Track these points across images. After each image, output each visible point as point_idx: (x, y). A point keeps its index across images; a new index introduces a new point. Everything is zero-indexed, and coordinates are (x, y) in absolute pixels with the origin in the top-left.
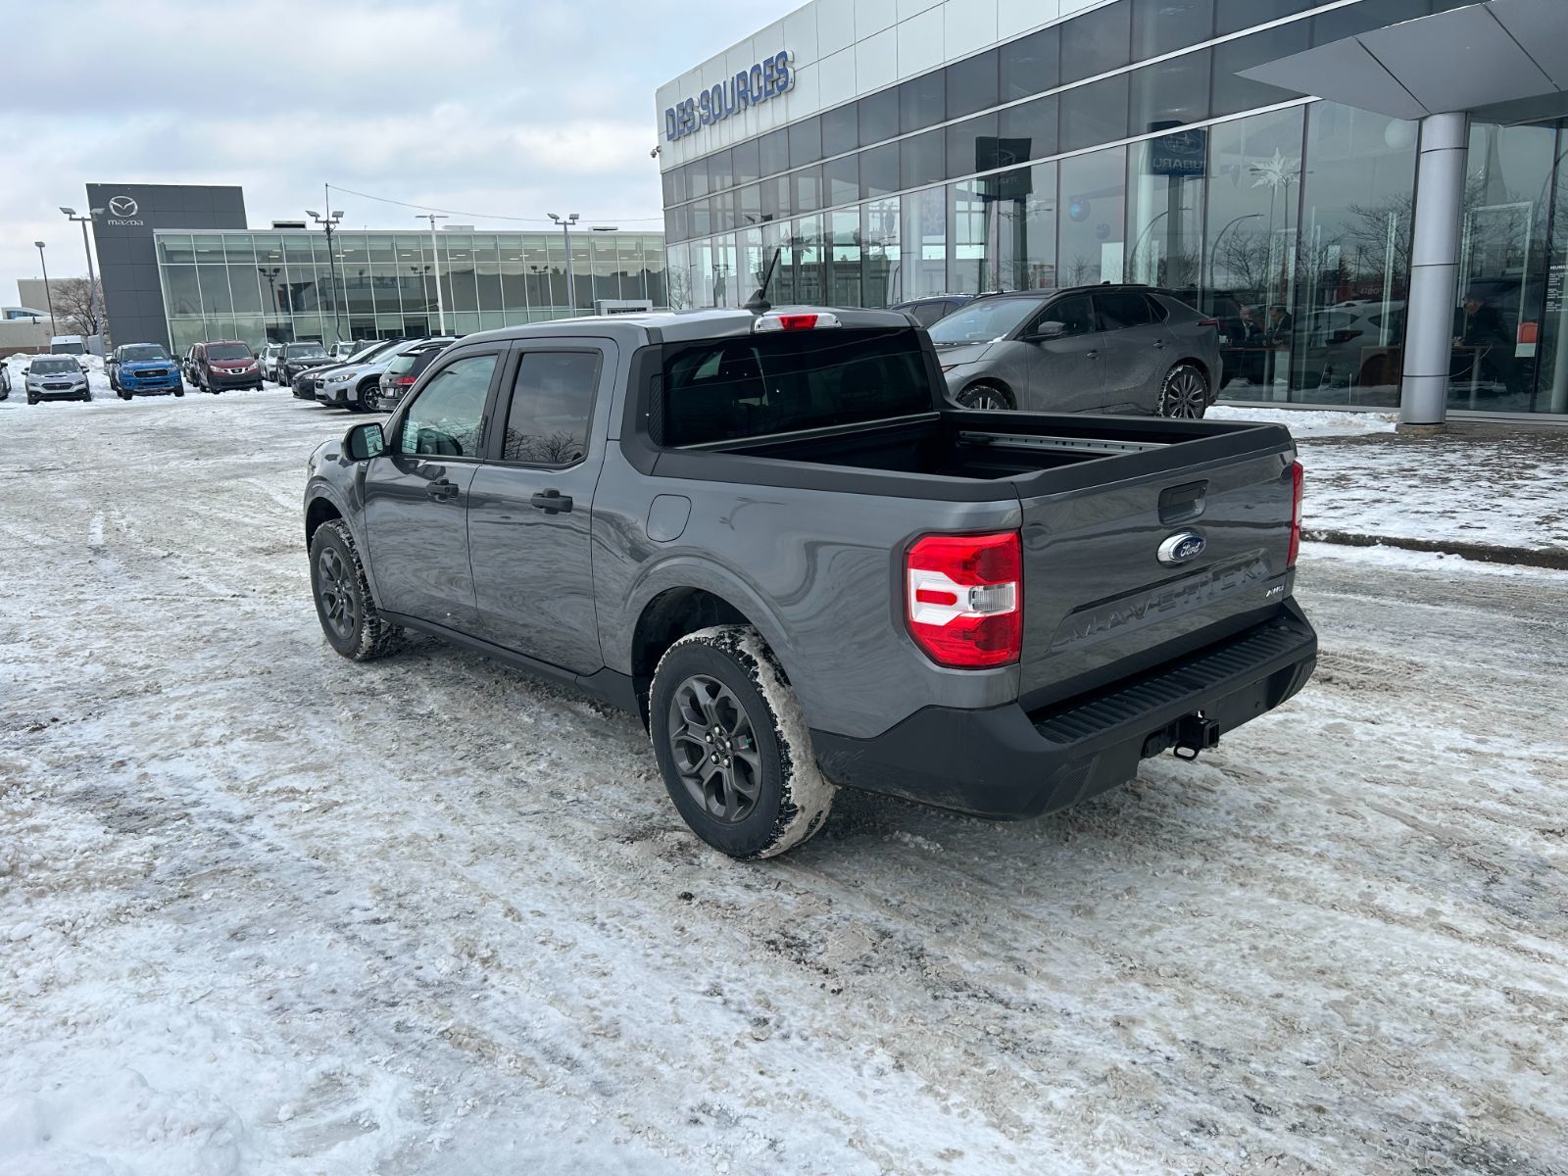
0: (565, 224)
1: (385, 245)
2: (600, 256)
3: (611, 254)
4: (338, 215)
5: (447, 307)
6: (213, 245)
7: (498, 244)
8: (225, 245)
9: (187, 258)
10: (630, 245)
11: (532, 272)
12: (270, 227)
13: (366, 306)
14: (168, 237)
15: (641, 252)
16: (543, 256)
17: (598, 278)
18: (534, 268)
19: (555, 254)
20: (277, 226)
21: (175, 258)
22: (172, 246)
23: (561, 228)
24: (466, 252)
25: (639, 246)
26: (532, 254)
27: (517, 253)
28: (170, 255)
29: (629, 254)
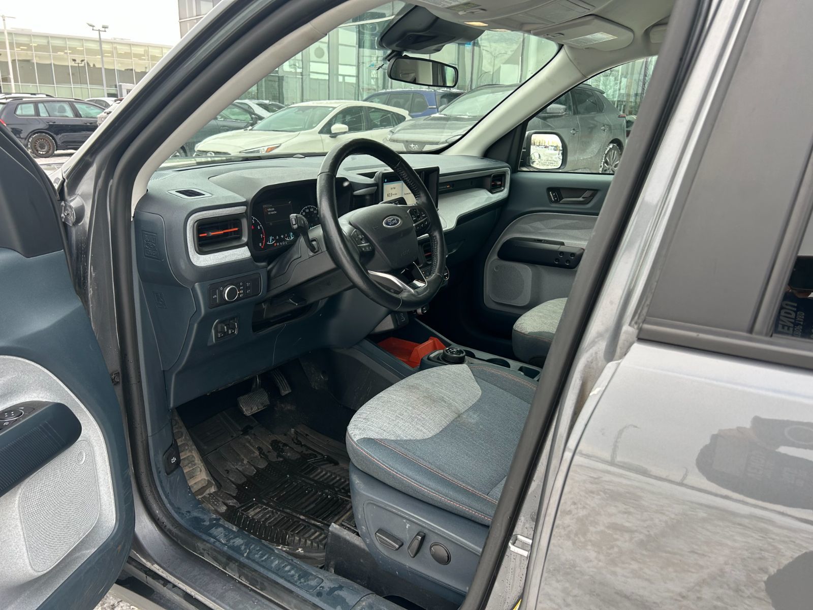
0: (98, 32)
2: (120, 56)
3: (128, 55)
5: (16, 81)
7: (48, 43)
10: (140, 50)
11: (73, 64)
15: (148, 55)
16: (81, 52)
17: (119, 71)
18: (74, 60)
19: (90, 52)
24: (28, 45)
25: (147, 52)
26: (74, 50)
27: (62, 49)
29: (138, 56)
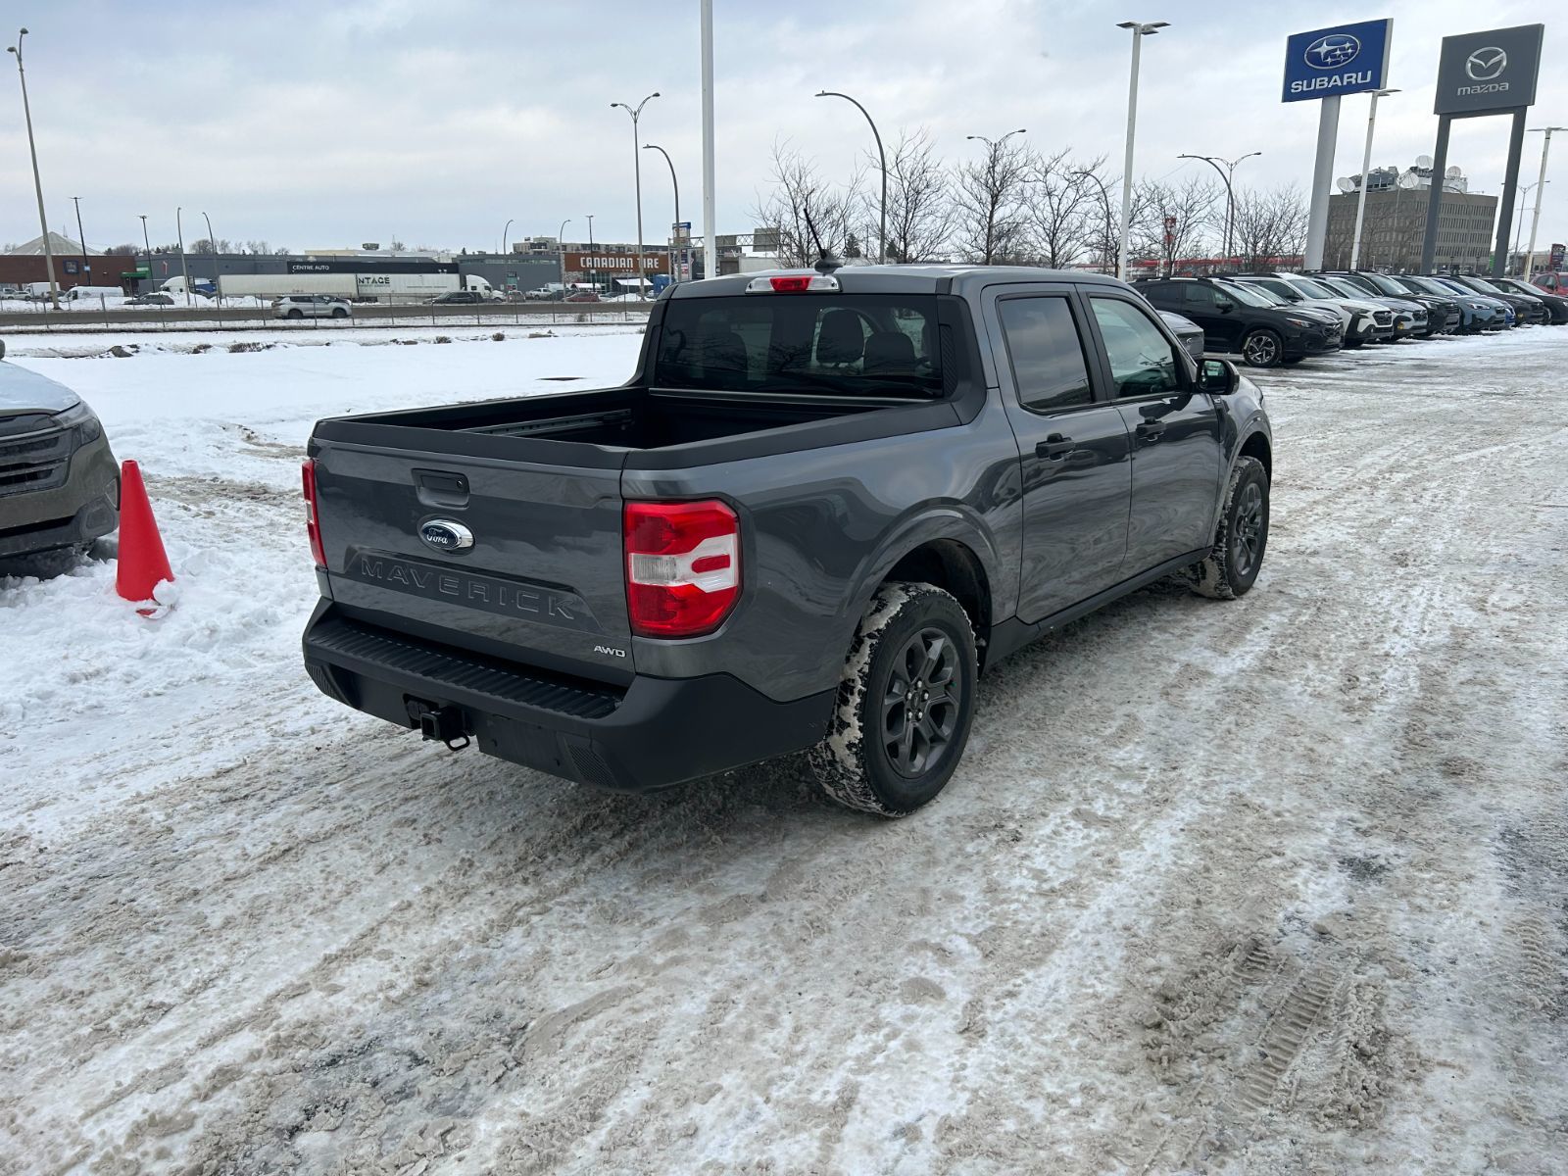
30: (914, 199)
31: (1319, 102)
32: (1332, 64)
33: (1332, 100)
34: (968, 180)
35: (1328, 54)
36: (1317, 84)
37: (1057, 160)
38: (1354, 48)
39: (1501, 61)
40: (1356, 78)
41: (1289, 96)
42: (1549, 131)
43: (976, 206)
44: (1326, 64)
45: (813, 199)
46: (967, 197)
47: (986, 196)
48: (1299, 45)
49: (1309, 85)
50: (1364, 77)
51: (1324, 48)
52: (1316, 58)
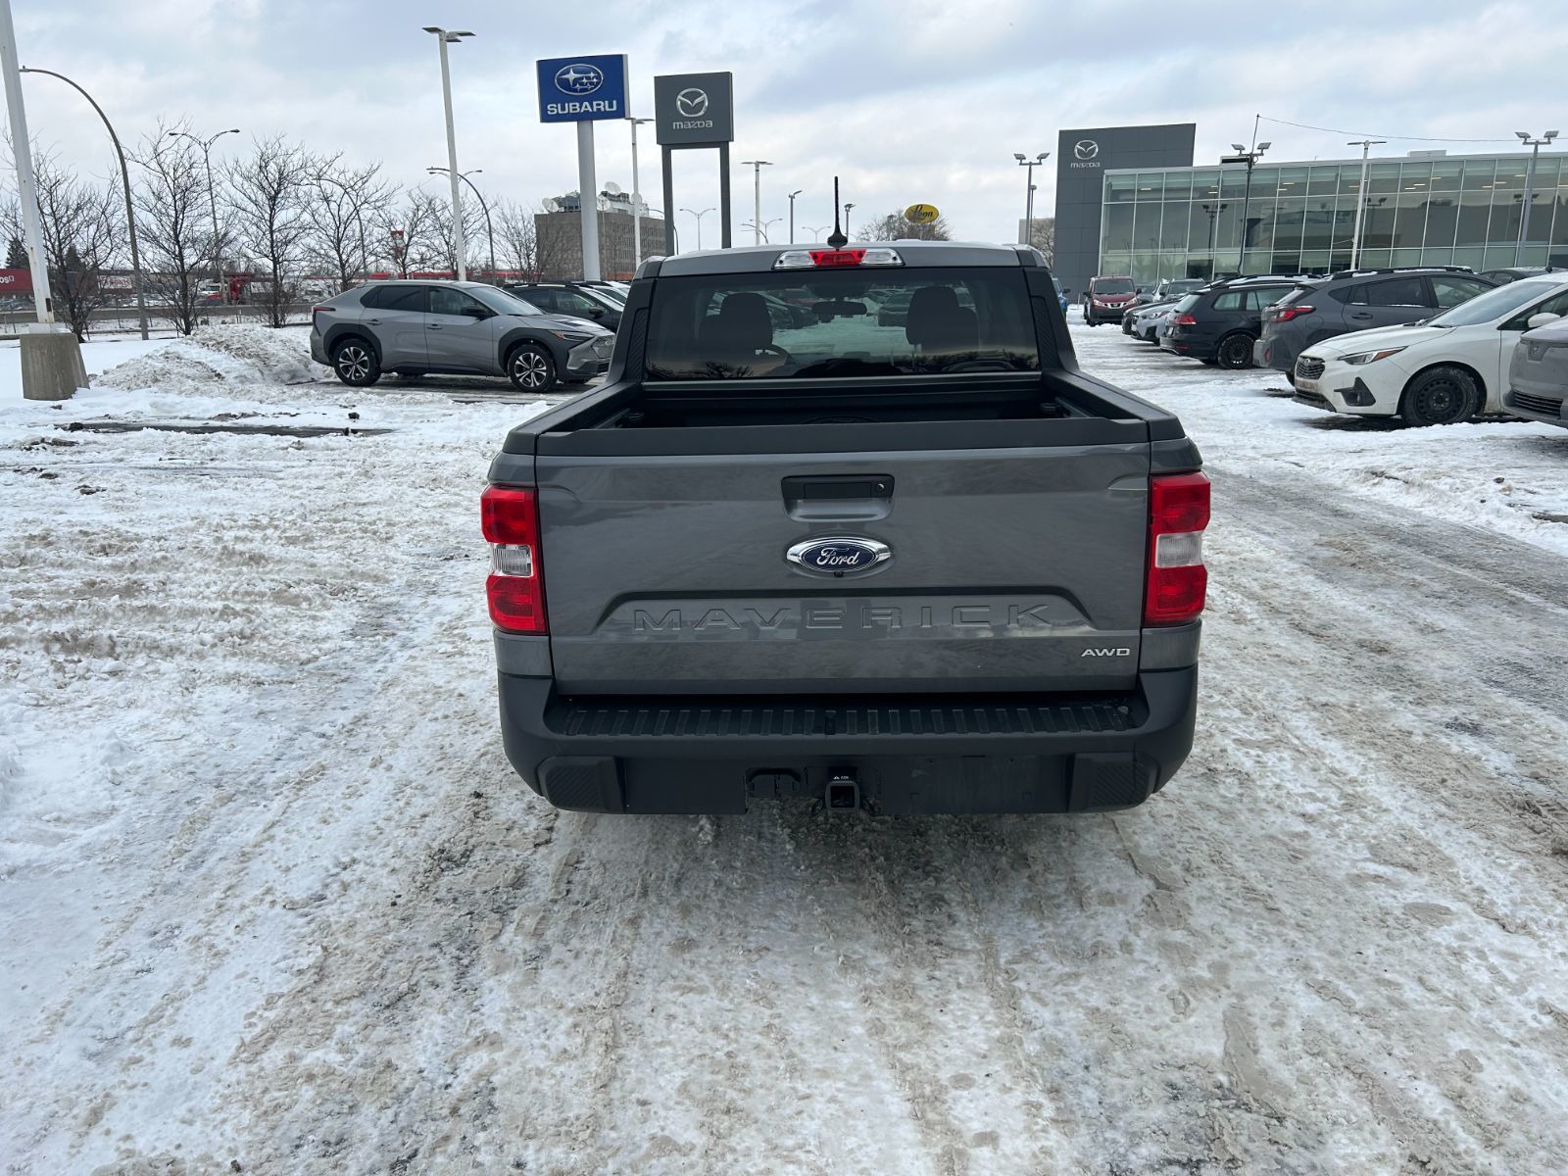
0: (1537, 144)
1: (1329, 176)
4: (1264, 147)
6: (1155, 183)
8: (1164, 183)
9: (1130, 197)
12: (1218, 162)
13: (1294, 243)
14: (1118, 177)
16: (1521, 182)
20: (1225, 161)
21: (1122, 197)
22: (1118, 184)
23: (1530, 149)
24: (1426, 180)
28: (1115, 194)
30: (183, 196)
31: (574, 124)
32: (582, 90)
33: (586, 124)
34: (237, 178)
35: (576, 81)
36: (570, 108)
37: (330, 164)
38: (598, 77)
39: (703, 102)
40: (604, 106)
41: (546, 118)
42: (757, 164)
43: (251, 207)
44: (575, 91)
45: (60, 191)
46: (239, 197)
47: (261, 197)
48: (549, 72)
49: (563, 109)
50: (611, 106)
51: (572, 76)
52: (565, 83)
